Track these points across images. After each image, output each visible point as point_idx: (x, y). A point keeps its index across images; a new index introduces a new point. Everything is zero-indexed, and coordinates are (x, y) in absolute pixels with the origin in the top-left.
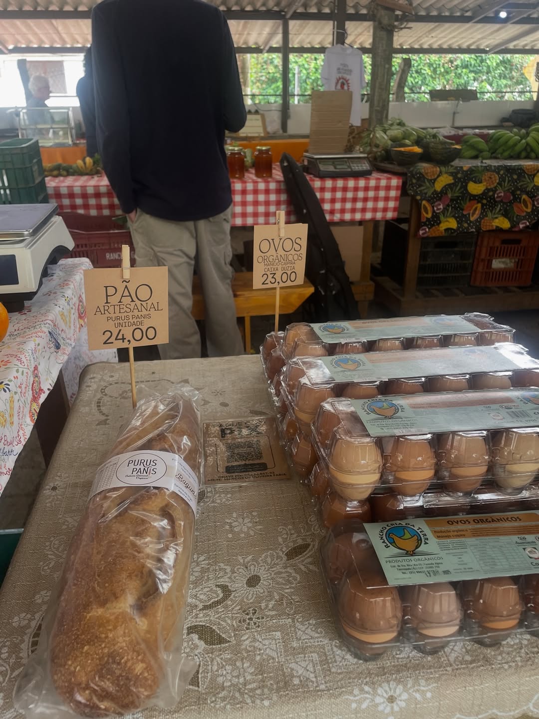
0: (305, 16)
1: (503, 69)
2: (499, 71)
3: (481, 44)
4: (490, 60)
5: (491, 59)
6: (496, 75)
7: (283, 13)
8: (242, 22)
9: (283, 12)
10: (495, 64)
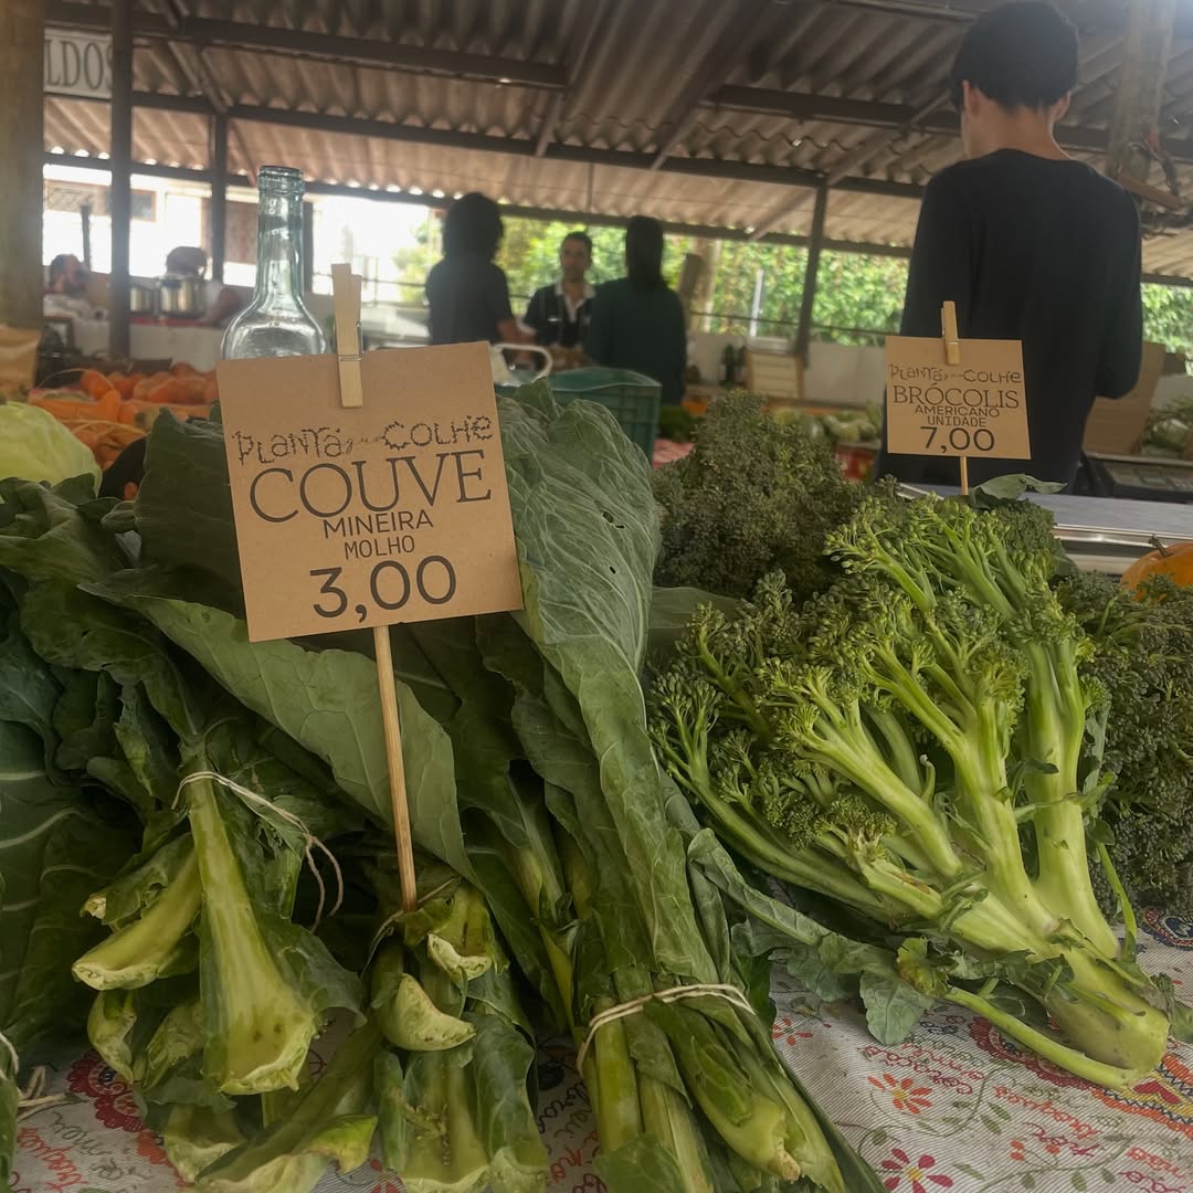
0: (861, 184)
1: (1175, 317)
2: (1165, 320)
3: (1182, 270)
4: (1149, 297)
5: (1152, 295)
6: (1161, 328)
7: (821, 176)
8: (730, 182)
9: (822, 172)
10: (1158, 306)
